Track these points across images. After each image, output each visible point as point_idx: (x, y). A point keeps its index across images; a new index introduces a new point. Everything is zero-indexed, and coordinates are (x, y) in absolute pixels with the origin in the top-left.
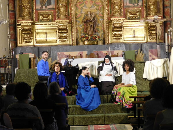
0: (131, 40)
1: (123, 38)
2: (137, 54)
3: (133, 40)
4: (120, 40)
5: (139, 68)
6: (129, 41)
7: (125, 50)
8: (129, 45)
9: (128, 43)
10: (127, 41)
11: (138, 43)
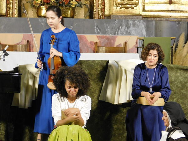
0: (162, 11)
1: (140, 5)
2: (177, 46)
3: (168, 11)
4: (133, 8)
5: (179, 85)
6: (157, 11)
7: (146, 36)
8: (156, 23)
9: (154, 18)
10: (151, 11)
11: (180, 18)
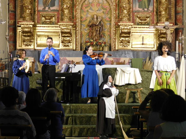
0: (139, 48)
1: (131, 45)
2: (145, 62)
3: (142, 48)
4: (127, 47)
6: (137, 48)
7: (132, 58)
8: (137, 53)
10: (135, 48)
11: (147, 50)
